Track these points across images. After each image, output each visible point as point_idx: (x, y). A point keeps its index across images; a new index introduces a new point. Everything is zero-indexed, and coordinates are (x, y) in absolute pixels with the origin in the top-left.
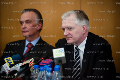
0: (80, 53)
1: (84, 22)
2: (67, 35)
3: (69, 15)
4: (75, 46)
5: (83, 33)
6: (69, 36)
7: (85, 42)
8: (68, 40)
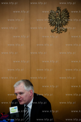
0: (29, 110)
1: (30, 88)
2: (19, 99)
3: (19, 84)
4: (25, 105)
5: (31, 95)
6: (20, 99)
7: (32, 102)
8: (20, 102)
